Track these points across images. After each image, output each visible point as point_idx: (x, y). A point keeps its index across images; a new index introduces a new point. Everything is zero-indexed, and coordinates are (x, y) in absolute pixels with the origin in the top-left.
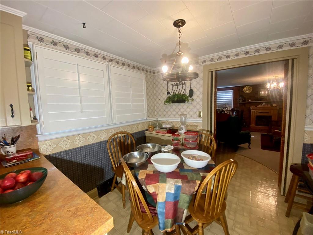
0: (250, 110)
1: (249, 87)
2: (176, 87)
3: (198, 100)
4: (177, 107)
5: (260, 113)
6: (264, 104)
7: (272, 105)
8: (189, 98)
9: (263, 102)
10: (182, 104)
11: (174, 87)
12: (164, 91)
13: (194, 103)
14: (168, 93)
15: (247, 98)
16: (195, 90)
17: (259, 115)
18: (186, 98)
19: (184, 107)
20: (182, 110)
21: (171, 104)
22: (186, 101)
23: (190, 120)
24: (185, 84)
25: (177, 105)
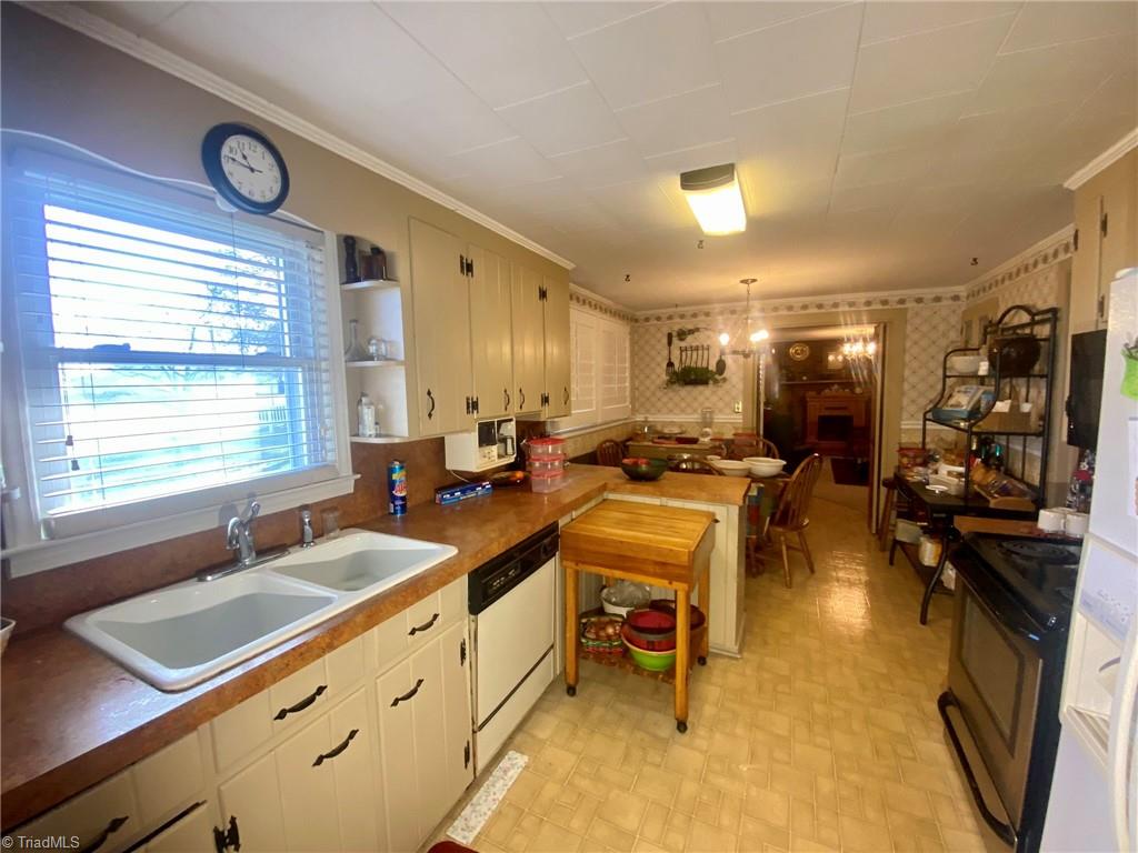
0: (806, 402)
2: (689, 353)
3: (734, 380)
6: (836, 387)
7: (852, 391)
8: (717, 377)
9: (833, 384)
10: (700, 387)
11: (684, 354)
12: (659, 359)
13: (726, 386)
14: (670, 364)
15: (800, 373)
16: (728, 362)
17: (827, 413)
18: (709, 375)
19: (703, 394)
20: (701, 399)
21: (676, 387)
22: (711, 382)
23: (719, 418)
24: (708, 349)
25: (689, 388)
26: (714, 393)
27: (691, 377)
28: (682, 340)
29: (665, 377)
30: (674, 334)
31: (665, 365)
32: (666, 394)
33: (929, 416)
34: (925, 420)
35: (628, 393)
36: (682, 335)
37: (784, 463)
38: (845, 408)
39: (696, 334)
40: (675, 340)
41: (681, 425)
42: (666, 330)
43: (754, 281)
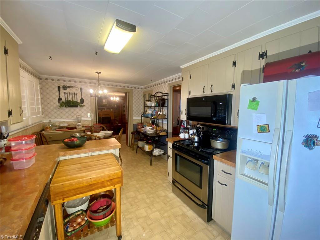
2: (68, 95)
3: (87, 106)
4: (70, 110)
5: (104, 115)
6: (106, 109)
7: (110, 110)
8: (81, 104)
9: (105, 108)
10: (74, 108)
12: (54, 96)
13: (85, 108)
14: (60, 99)
16: (85, 100)
17: (104, 116)
18: (78, 104)
19: (76, 110)
20: (75, 112)
21: (64, 108)
22: (79, 106)
23: (83, 119)
24: (77, 94)
25: (70, 108)
26: (80, 110)
27: (71, 104)
28: (65, 90)
29: (58, 104)
30: (61, 87)
31: (57, 99)
32: (58, 111)
33: (143, 116)
34: (142, 117)
35: (41, 110)
36: (65, 88)
37: (113, 132)
38: (108, 115)
39: (71, 88)
40: (62, 89)
41: (67, 122)
42: (57, 85)
43: (100, 73)
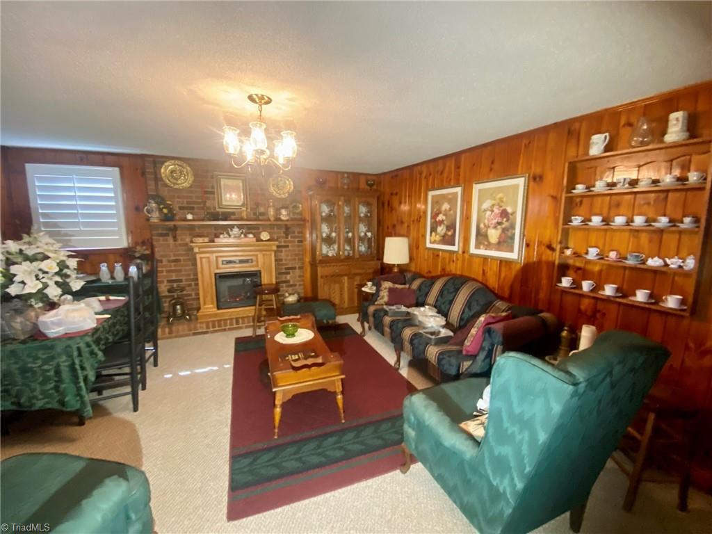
0: (194, 254)
1: (179, 163)
15: (181, 208)
17: (224, 269)
38: (249, 261)
